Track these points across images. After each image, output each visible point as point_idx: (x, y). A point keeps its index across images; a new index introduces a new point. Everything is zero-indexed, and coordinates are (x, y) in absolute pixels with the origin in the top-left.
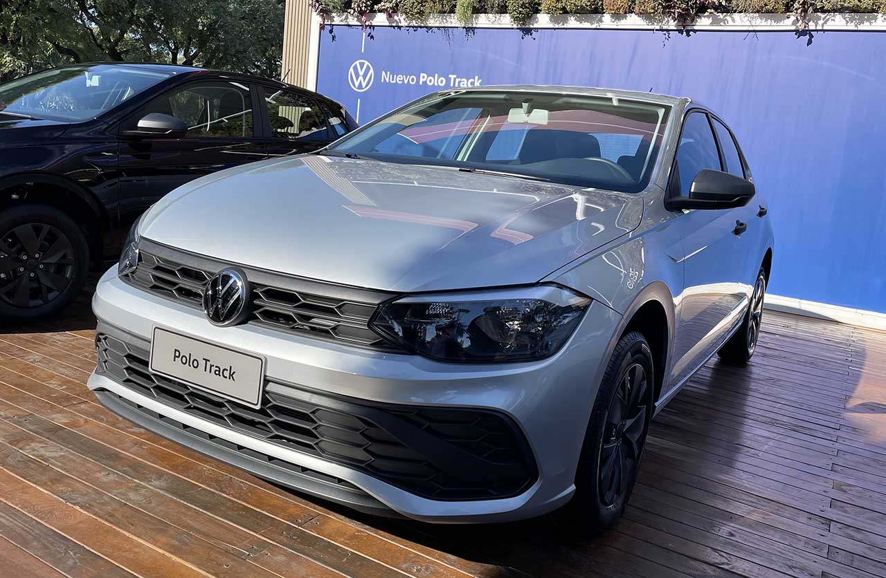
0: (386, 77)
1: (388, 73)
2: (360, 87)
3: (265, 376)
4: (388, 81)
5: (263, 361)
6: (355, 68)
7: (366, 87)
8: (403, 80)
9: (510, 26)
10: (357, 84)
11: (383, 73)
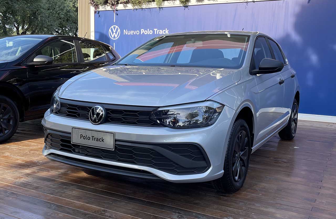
0: (125, 32)
1: (127, 30)
2: (114, 37)
3: (115, 139)
4: (126, 34)
5: (113, 134)
6: (112, 30)
7: (117, 38)
8: (133, 33)
9: (180, 6)
10: (113, 36)
11: (124, 30)
